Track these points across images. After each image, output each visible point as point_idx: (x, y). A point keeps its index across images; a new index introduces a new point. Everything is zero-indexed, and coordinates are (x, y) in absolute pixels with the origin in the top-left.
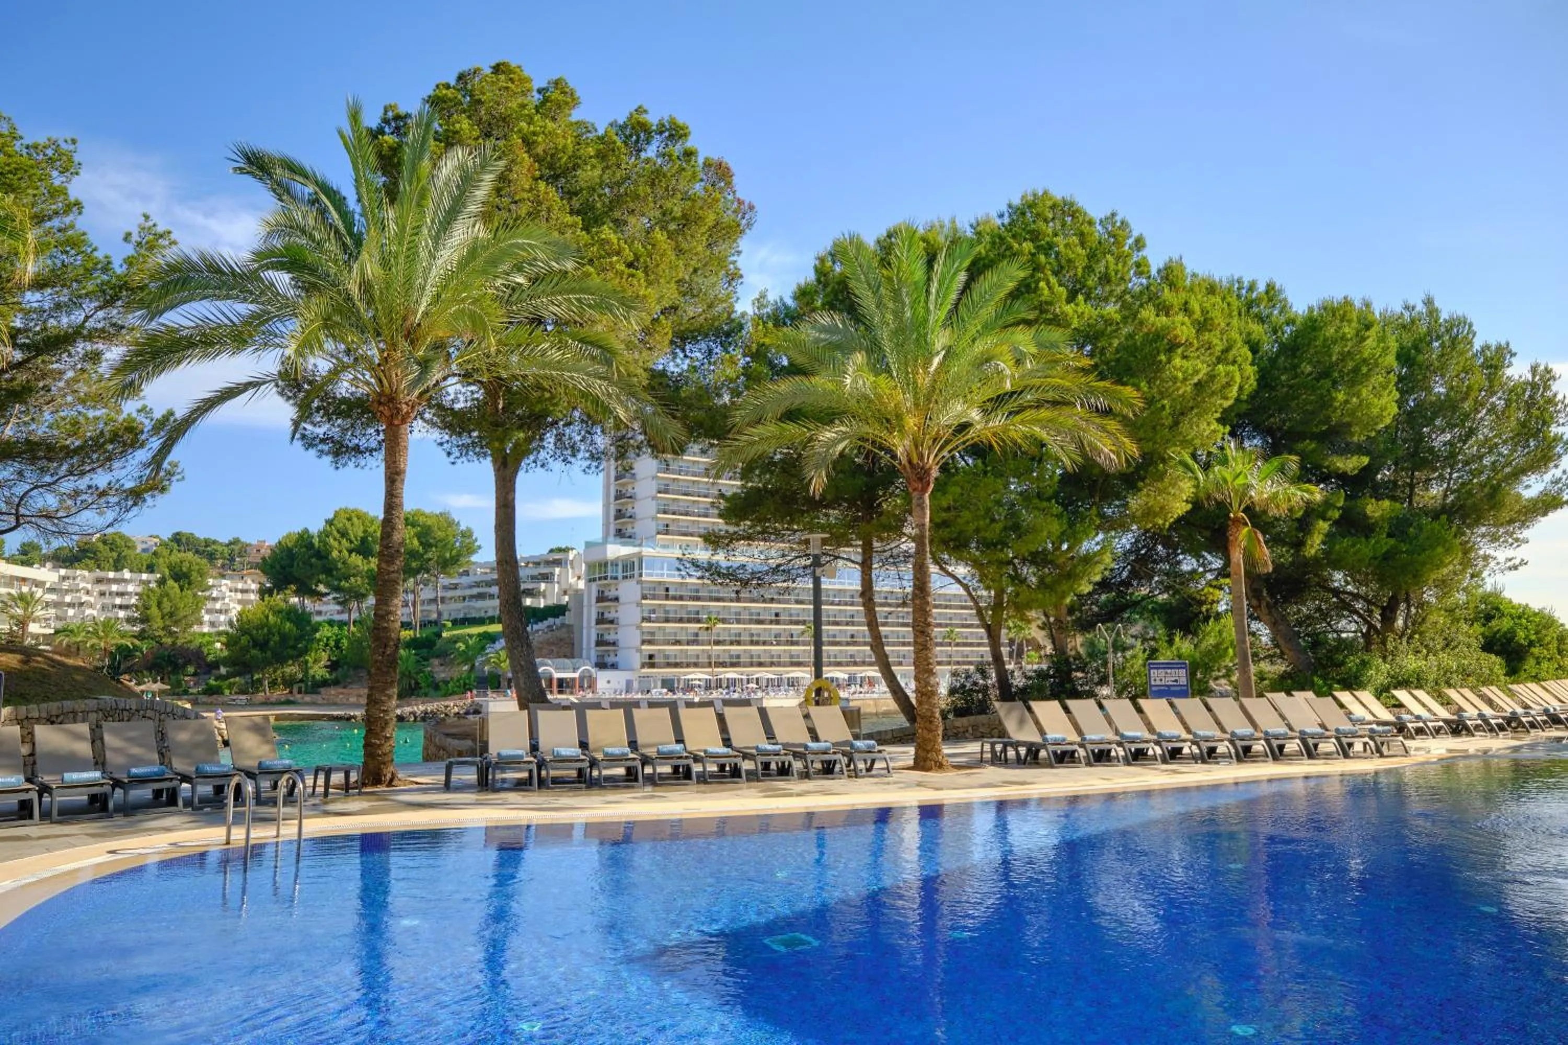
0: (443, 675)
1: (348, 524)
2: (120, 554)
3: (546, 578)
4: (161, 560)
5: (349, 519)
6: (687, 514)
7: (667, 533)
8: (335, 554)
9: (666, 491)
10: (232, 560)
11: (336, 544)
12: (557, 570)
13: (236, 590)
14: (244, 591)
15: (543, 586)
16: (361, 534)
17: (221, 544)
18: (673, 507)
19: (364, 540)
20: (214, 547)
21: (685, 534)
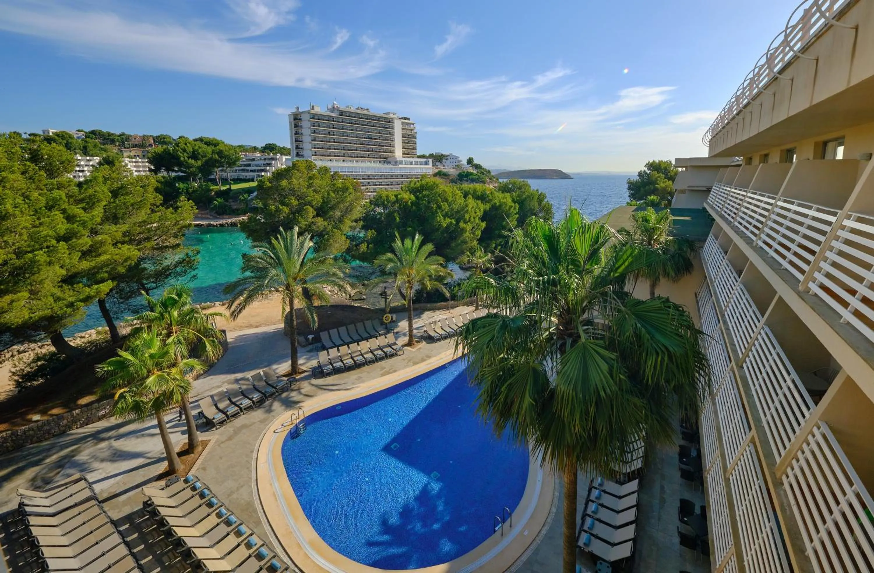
0: (235, 207)
1: (186, 147)
2: (67, 141)
3: (269, 165)
4: (89, 144)
5: (186, 144)
6: (323, 148)
7: (316, 155)
8: (182, 159)
9: (314, 140)
10: (123, 142)
11: (181, 155)
12: (273, 162)
13: (132, 162)
14: (136, 162)
15: (268, 168)
16: (192, 150)
17: (116, 135)
18: (317, 146)
19: (193, 152)
20: (113, 137)
21: (323, 156)
